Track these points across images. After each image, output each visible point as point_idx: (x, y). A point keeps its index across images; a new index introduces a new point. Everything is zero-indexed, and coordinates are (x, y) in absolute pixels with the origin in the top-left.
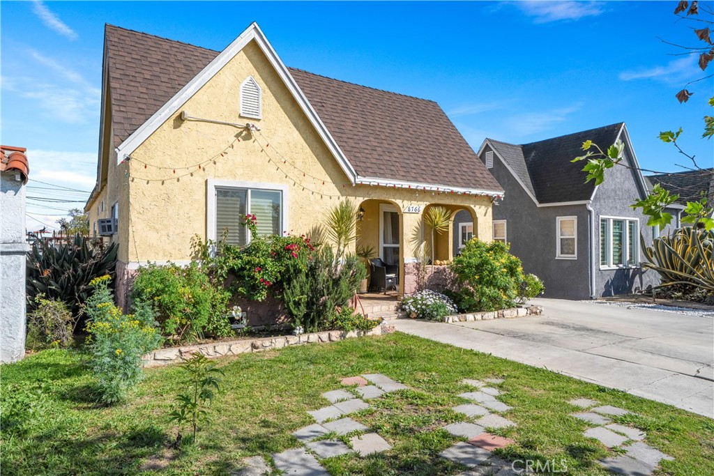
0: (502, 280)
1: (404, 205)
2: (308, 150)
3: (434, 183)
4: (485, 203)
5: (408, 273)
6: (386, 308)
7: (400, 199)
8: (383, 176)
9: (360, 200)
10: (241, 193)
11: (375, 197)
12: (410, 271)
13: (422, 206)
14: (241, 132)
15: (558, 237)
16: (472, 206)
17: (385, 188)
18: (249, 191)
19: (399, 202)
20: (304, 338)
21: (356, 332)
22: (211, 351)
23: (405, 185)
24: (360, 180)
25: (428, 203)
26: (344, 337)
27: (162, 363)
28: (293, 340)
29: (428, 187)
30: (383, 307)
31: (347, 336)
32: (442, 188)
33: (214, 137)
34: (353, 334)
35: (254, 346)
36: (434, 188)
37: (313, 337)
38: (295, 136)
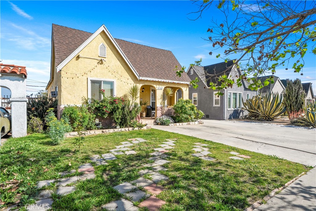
0: (189, 112)
1: (157, 87)
2: (123, 68)
3: (167, 80)
4: (186, 86)
5: (158, 110)
6: (151, 122)
7: (155, 85)
8: (149, 77)
9: (141, 85)
10: (99, 82)
11: (146, 84)
12: (159, 109)
13: (163, 87)
14: (99, 62)
15: (214, 99)
16: (181, 88)
17: (150, 81)
18: (102, 82)
19: (155, 86)
20: (120, 129)
21: (138, 128)
22: (88, 133)
23: (157, 80)
24: (141, 78)
25: (165, 86)
26: (134, 130)
27: (73, 136)
28: (116, 130)
29: (165, 81)
30: (149, 121)
31: (135, 129)
32: (170, 81)
33: (90, 63)
34: (136, 129)
35: (103, 132)
36: (167, 81)
37: (123, 129)
38: (118, 63)
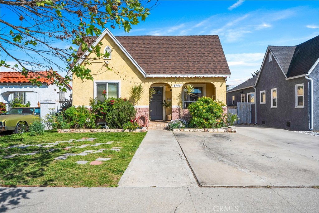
1: (172, 84)
2: (129, 67)
3: (185, 74)
4: (221, 80)
5: (174, 112)
6: (163, 125)
7: (170, 82)
8: (159, 73)
9: (151, 83)
11: (157, 82)
13: (182, 84)
14: (104, 64)
16: (212, 83)
17: (164, 78)
18: (107, 83)
20: (109, 130)
21: (129, 130)
22: (79, 131)
23: (170, 76)
24: (148, 76)
25: (185, 83)
28: (104, 130)
29: (181, 76)
31: (125, 131)
32: (189, 76)
34: (127, 131)
35: (91, 131)
36: (185, 76)
37: (112, 130)
38: (124, 63)
